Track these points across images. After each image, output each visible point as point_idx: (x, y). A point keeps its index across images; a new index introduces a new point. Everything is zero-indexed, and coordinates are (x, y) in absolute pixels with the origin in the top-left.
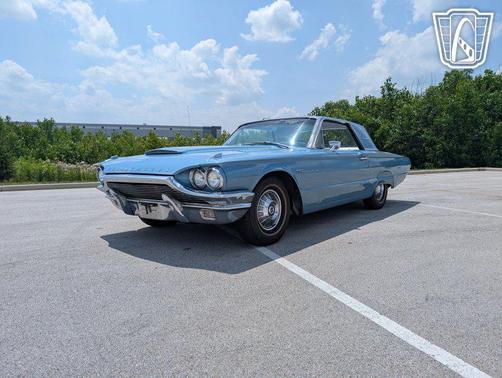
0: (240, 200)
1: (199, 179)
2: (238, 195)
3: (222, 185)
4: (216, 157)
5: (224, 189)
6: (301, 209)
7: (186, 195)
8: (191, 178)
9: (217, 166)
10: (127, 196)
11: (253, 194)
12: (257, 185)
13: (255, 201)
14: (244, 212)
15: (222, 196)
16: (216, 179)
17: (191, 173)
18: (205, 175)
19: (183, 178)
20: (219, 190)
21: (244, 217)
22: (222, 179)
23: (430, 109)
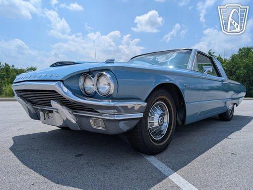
0: (132, 110)
1: (90, 85)
2: (130, 104)
3: (112, 91)
4: (107, 62)
5: (115, 96)
6: (183, 120)
7: (75, 103)
8: (81, 85)
9: (107, 70)
10: (33, 103)
11: (146, 104)
12: (149, 95)
13: (146, 112)
14: (136, 122)
15: (112, 104)
16: (106, 84)
17: (82, 79)
18: (94, 80)
19: (72, 84)
20: (108, 97)
21: (136, 127)
22: (112, 85)
23: (234, 66)
